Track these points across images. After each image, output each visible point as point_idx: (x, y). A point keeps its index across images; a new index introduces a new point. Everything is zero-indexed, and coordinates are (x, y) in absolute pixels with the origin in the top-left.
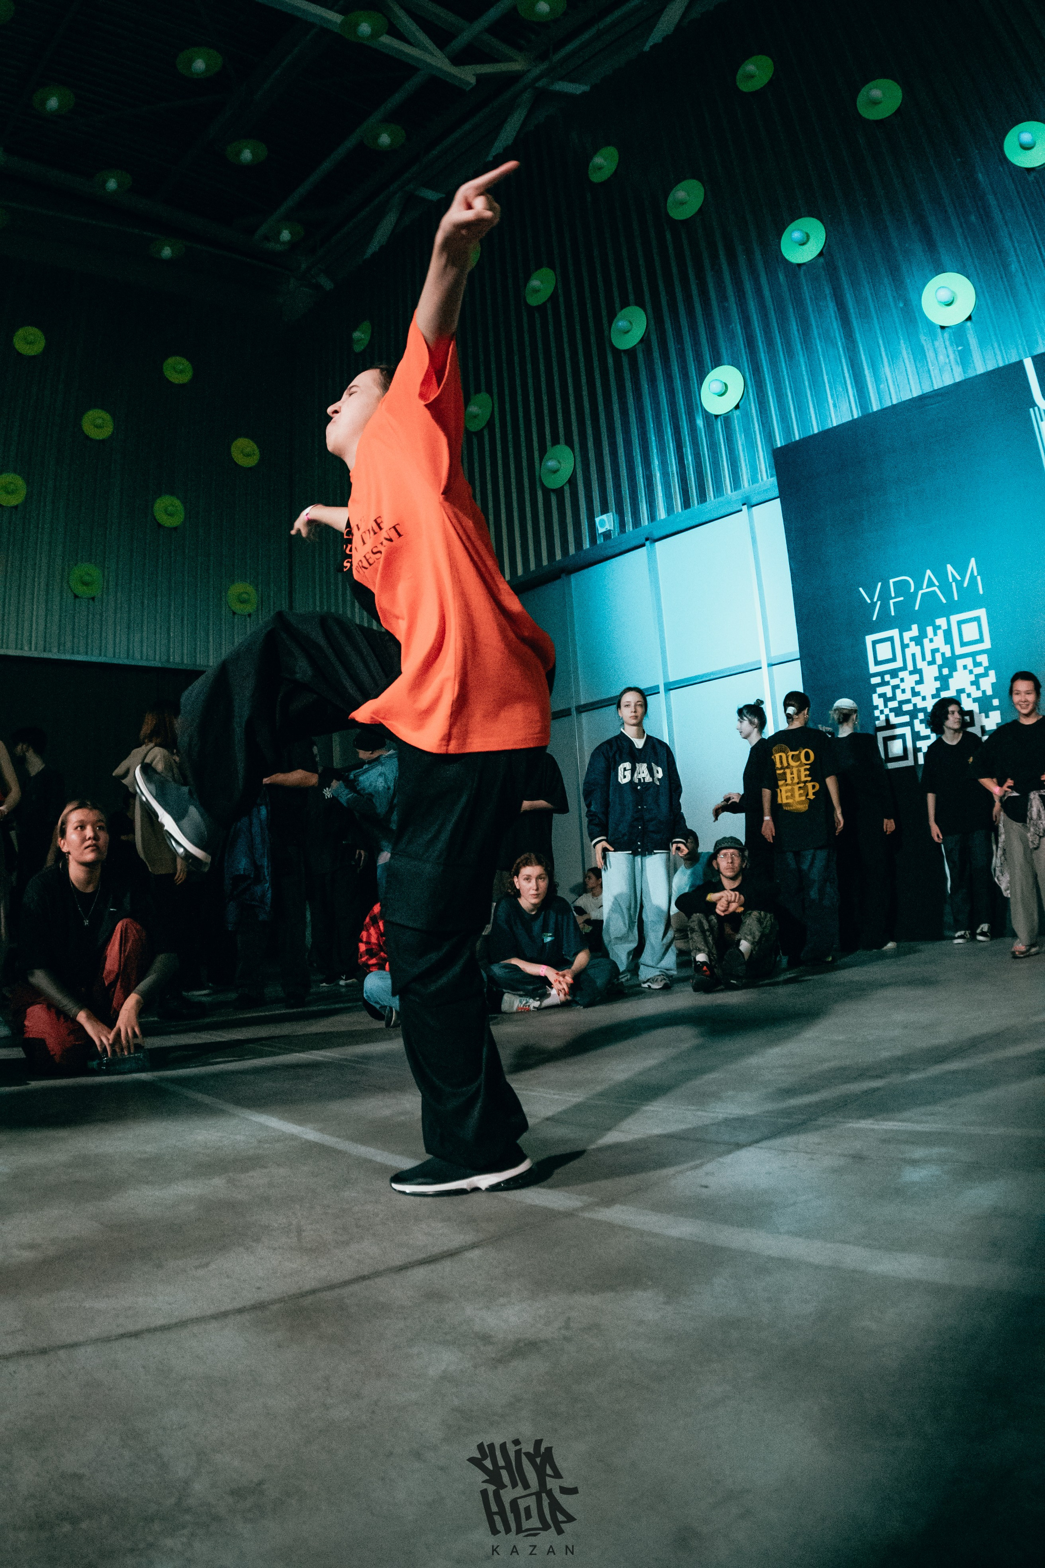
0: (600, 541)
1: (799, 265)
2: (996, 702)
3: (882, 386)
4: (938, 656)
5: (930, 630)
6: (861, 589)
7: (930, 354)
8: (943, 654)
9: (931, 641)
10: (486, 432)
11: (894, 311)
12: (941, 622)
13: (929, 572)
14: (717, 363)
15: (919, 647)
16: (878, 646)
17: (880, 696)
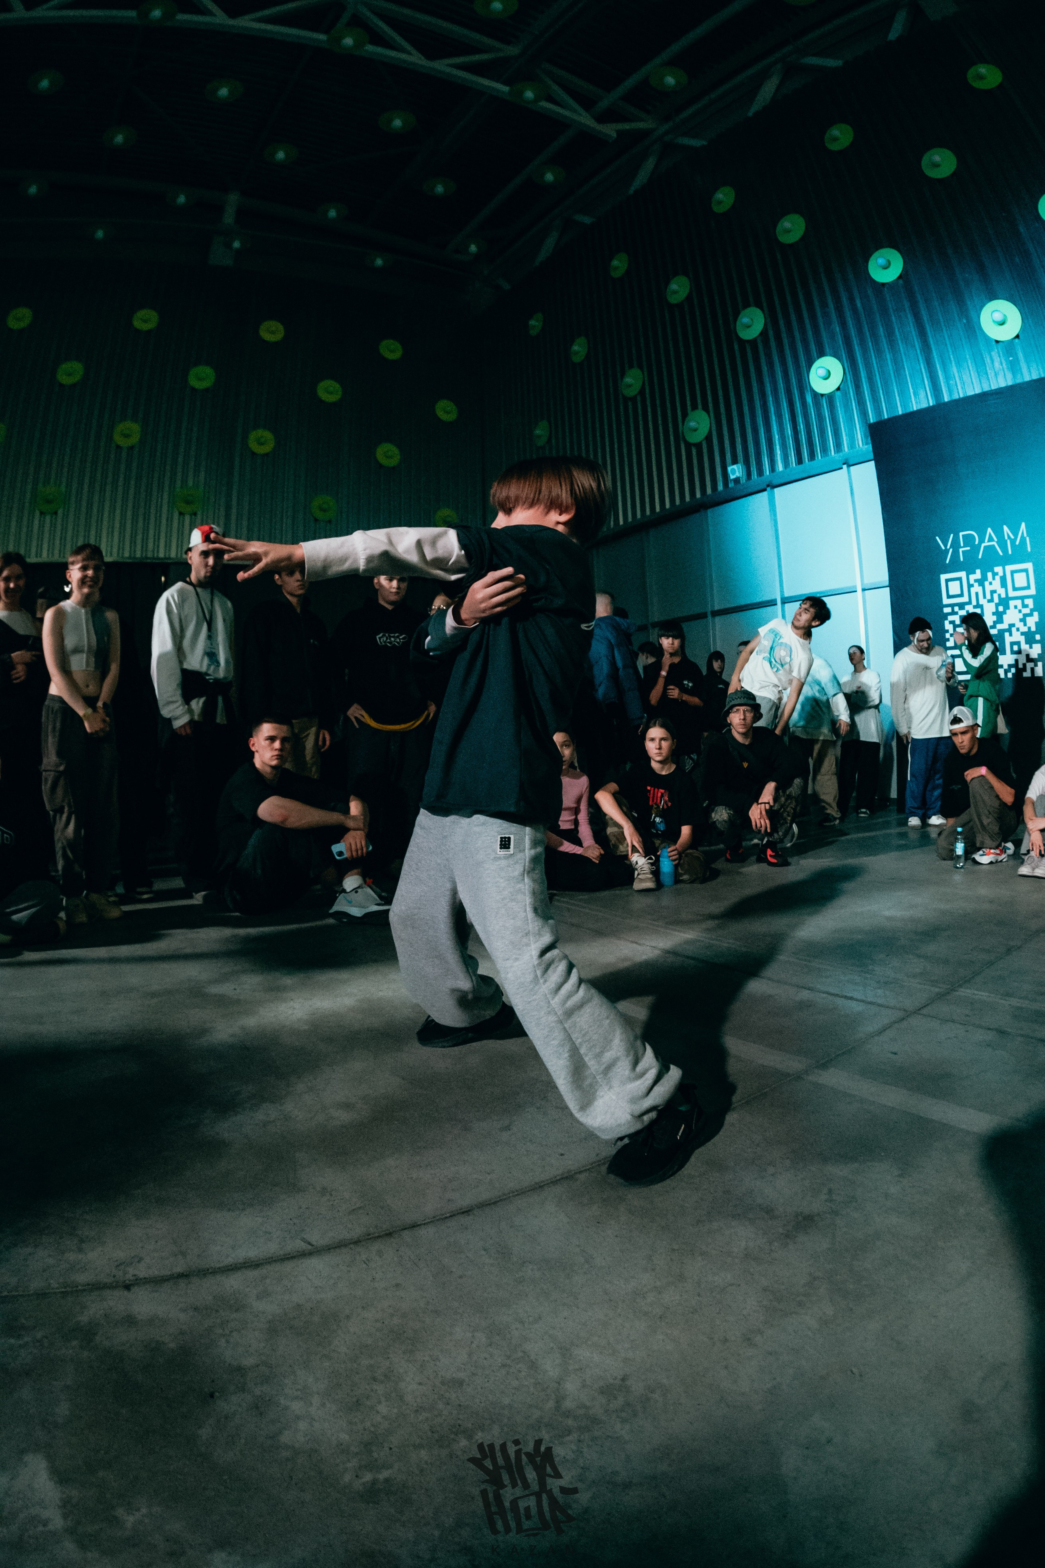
0: (731, 485)
1: (883, 284)
2: (1038, 637)
3: (951, 382)
4: (996, 596)
5: (990, 575)
6: (937, 538)
7: (988, 360)
8: (999, 595)
9: (991, 583)
10: (639, 398)
11: (959, 325)
12: (998, 569)
13: (989, 530)
14: (822, 354)
15: (981, 587)
16: (950, 583)
17: (951, 622)
